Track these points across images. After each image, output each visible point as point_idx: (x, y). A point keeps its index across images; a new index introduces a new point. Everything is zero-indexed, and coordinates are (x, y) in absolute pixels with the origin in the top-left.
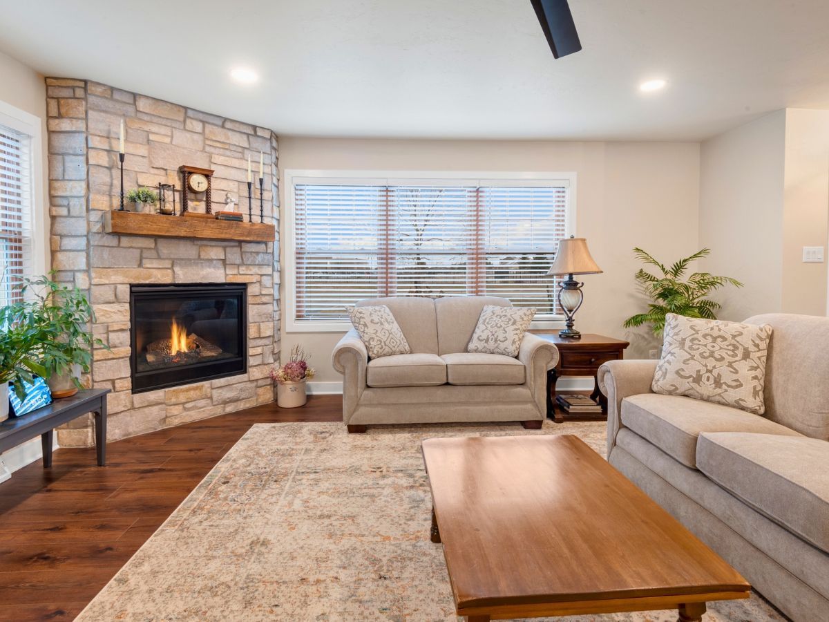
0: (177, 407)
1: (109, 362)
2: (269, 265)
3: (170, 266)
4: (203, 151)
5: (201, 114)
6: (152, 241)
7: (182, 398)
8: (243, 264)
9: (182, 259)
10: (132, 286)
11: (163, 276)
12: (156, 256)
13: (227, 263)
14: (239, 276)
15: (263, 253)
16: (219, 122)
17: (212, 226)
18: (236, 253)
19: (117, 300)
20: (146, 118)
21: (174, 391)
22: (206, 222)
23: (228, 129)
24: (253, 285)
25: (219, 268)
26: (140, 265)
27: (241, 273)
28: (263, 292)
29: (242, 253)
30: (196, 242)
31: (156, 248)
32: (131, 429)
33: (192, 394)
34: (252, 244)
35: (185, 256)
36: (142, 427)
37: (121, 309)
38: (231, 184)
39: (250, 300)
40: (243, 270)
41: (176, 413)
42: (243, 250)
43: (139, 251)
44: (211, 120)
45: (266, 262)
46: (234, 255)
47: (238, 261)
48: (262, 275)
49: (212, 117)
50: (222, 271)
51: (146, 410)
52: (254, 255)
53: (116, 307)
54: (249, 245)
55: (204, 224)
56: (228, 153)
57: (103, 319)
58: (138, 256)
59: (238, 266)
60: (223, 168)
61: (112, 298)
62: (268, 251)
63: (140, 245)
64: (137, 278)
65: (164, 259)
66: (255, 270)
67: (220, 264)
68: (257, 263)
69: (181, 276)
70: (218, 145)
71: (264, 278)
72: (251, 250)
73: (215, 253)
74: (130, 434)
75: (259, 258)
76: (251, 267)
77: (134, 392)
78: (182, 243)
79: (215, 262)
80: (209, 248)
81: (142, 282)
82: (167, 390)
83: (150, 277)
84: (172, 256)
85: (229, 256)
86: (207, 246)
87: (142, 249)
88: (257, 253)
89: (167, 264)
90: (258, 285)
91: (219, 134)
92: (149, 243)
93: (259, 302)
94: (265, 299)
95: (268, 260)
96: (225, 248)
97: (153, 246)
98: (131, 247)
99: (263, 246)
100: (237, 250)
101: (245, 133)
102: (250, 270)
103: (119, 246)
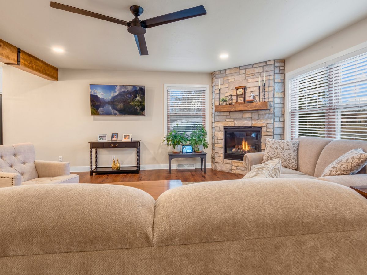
0: (235, 167)
1: (218, 148)
2: (271, 119)
3: (233, 121)
4: (245, 79)
5: (244, 67)
6: (229, 113)
7: (236, 164)
8: (259, 119)
9: (237, 118)
10: (224, 127)
11: (231, 124)
12: (230, 117)
13: (253, 119)
14: (257, 124)
15: (268, 114)
16: (251, 66)
17: (241, 106)
18: (256, 115)
19: (220, 131)
20: (229, 75)
21: (234, 161)
22: (239, 105)
23: (255, 68)
24: (264, 128)
25: (249, 121)
26: (226, 121)
27: (258, 122)
28: (268, 131)
29: (259, 114)
30: (242, 112)
31: (230, 115)
32: (223, 169)
33: (239, 164)
34: (263, 111)
35: (238, 117)
36: (225, 170)
37: (221, 133)
38: (255, 88)
39: (263, 134)
40: (259, 121)
41: (234, 169)
42: (259, 113)
43: (225, 116)
44: (248, 67)
45: (270, 118)
46: (255, 116)
47: (257, 118)
48: (268, 123)
49: (248, 66)
50: (251, 122)
51: (227, 165)
52: (264, 115)
53: (220, 133)
54: (261, 111)
55: (239, 106)
56: (254, 77)
57: (217, 136)
58: (225, 118)
59: (257, 120)
60: (252, 83)
61: (219, 130)
62: (271, 113)
63: (226, 115)
64: (225, 124)
65: (232, 118)
66: (264, 121)
67: (250, 120)
68: (265, 118)
69: (237, 124)
70: (251, 75)
71: (269, 125)
72: (262, 113)
73: (248, 115)
74: (222, 170)
75: (266, 116)
76: (262, 120)
77: (224, 158)
78: (237, 112)
79: (248, 119)
80: (246, 114)
81: (226, 126)
82: (232, 160)
83: (228, 124)
84: (234, 117)
85: (253, 116)
86: (245, 113)
87: (226, 116)
88: (265, 114)
89: (232, 120)
90: (266, 127)
91: (251, 71)
92: (228, 114)
93: (266, 134)
94: (268, 134)
95: (271, 117)
96: (252, 113)
97: (229, 114)
98: (224, 115)
99: (269, 111)
100: (257, 113)
101: (261, 66)
102: (262, 121)
103: (221, 115)
